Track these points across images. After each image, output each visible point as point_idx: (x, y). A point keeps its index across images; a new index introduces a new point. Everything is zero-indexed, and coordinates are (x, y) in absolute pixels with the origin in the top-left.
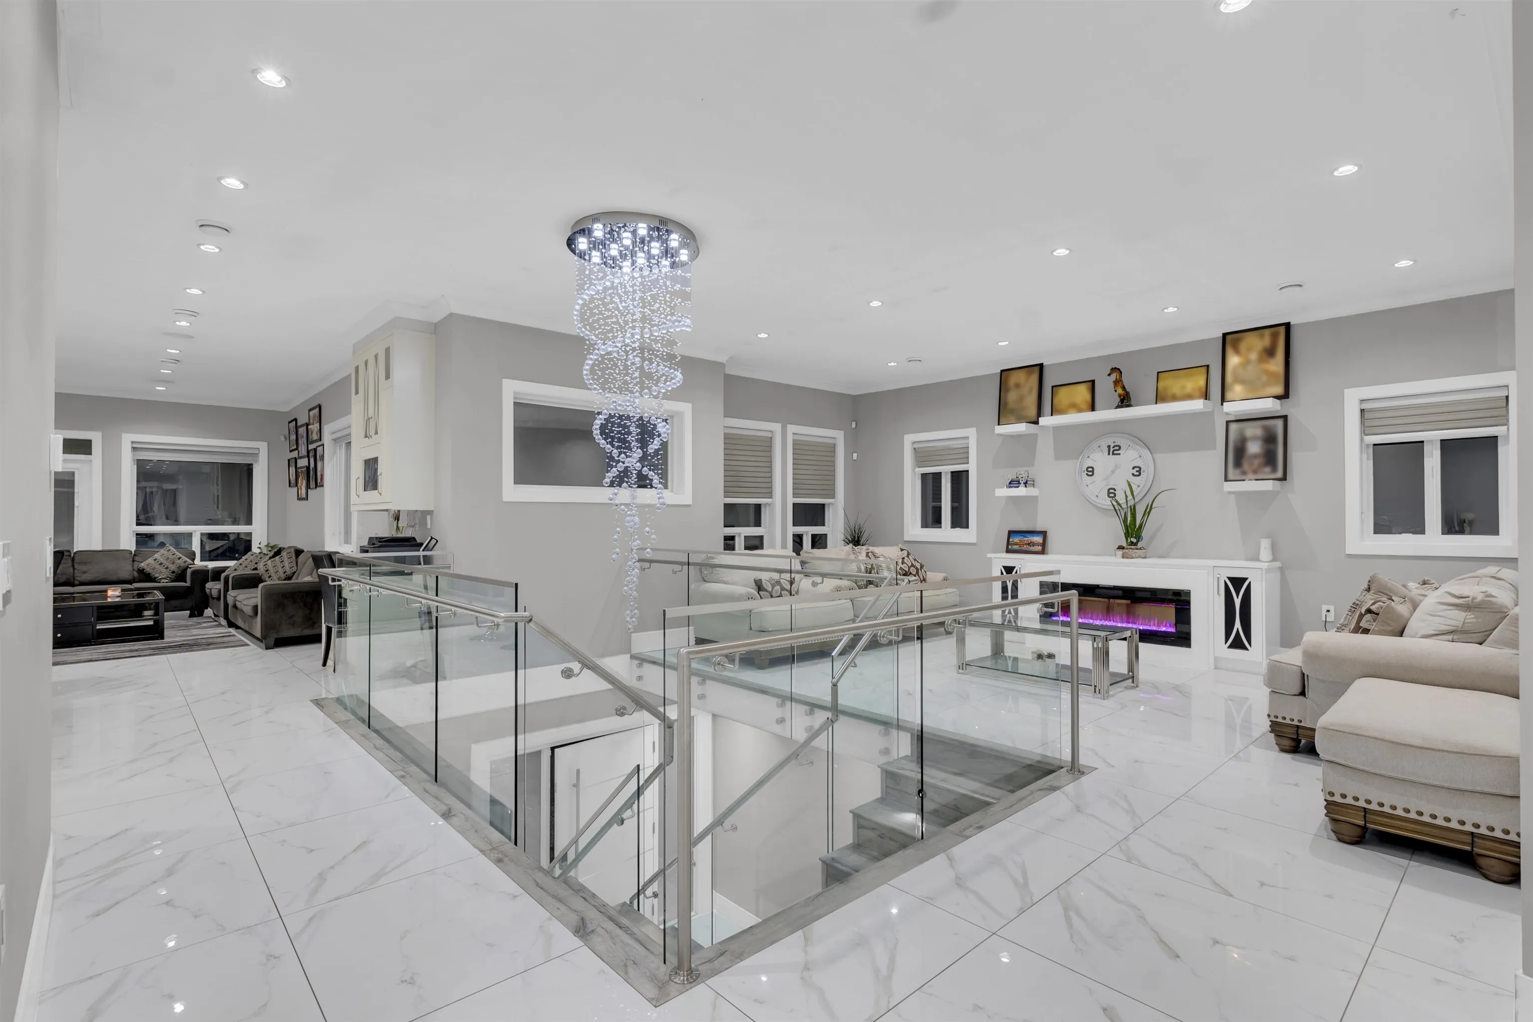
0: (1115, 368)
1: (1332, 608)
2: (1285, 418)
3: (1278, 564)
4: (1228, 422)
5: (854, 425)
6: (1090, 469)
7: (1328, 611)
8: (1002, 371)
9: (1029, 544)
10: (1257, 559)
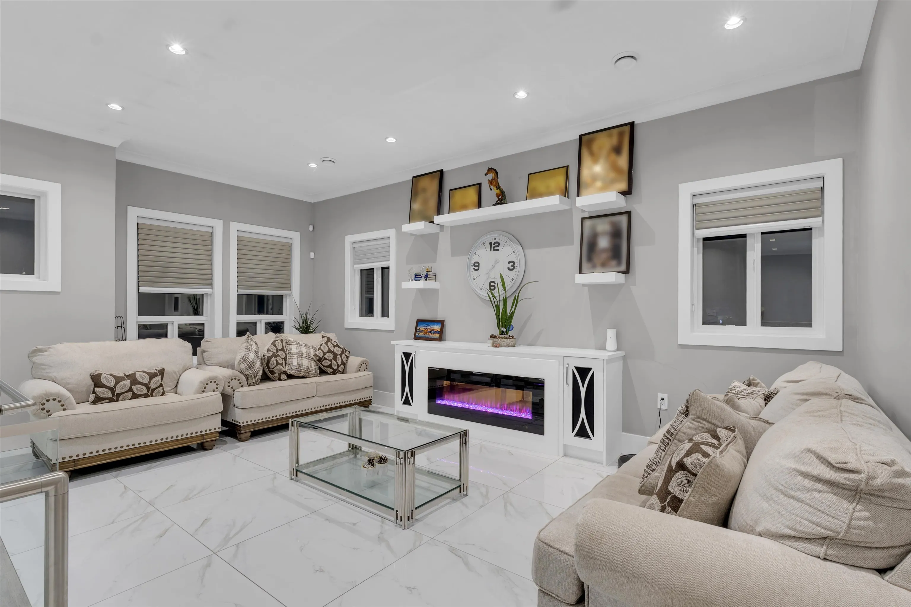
0: (492, 168)
1: (665, 396)
2: (629, 214)
3: (621, 353)
4: (583, 219)
5: (311, 228)
6: (476, 264)
7: (663, 399)
8: (414, 177)
9: (430, 332)
10: (603, 347)
